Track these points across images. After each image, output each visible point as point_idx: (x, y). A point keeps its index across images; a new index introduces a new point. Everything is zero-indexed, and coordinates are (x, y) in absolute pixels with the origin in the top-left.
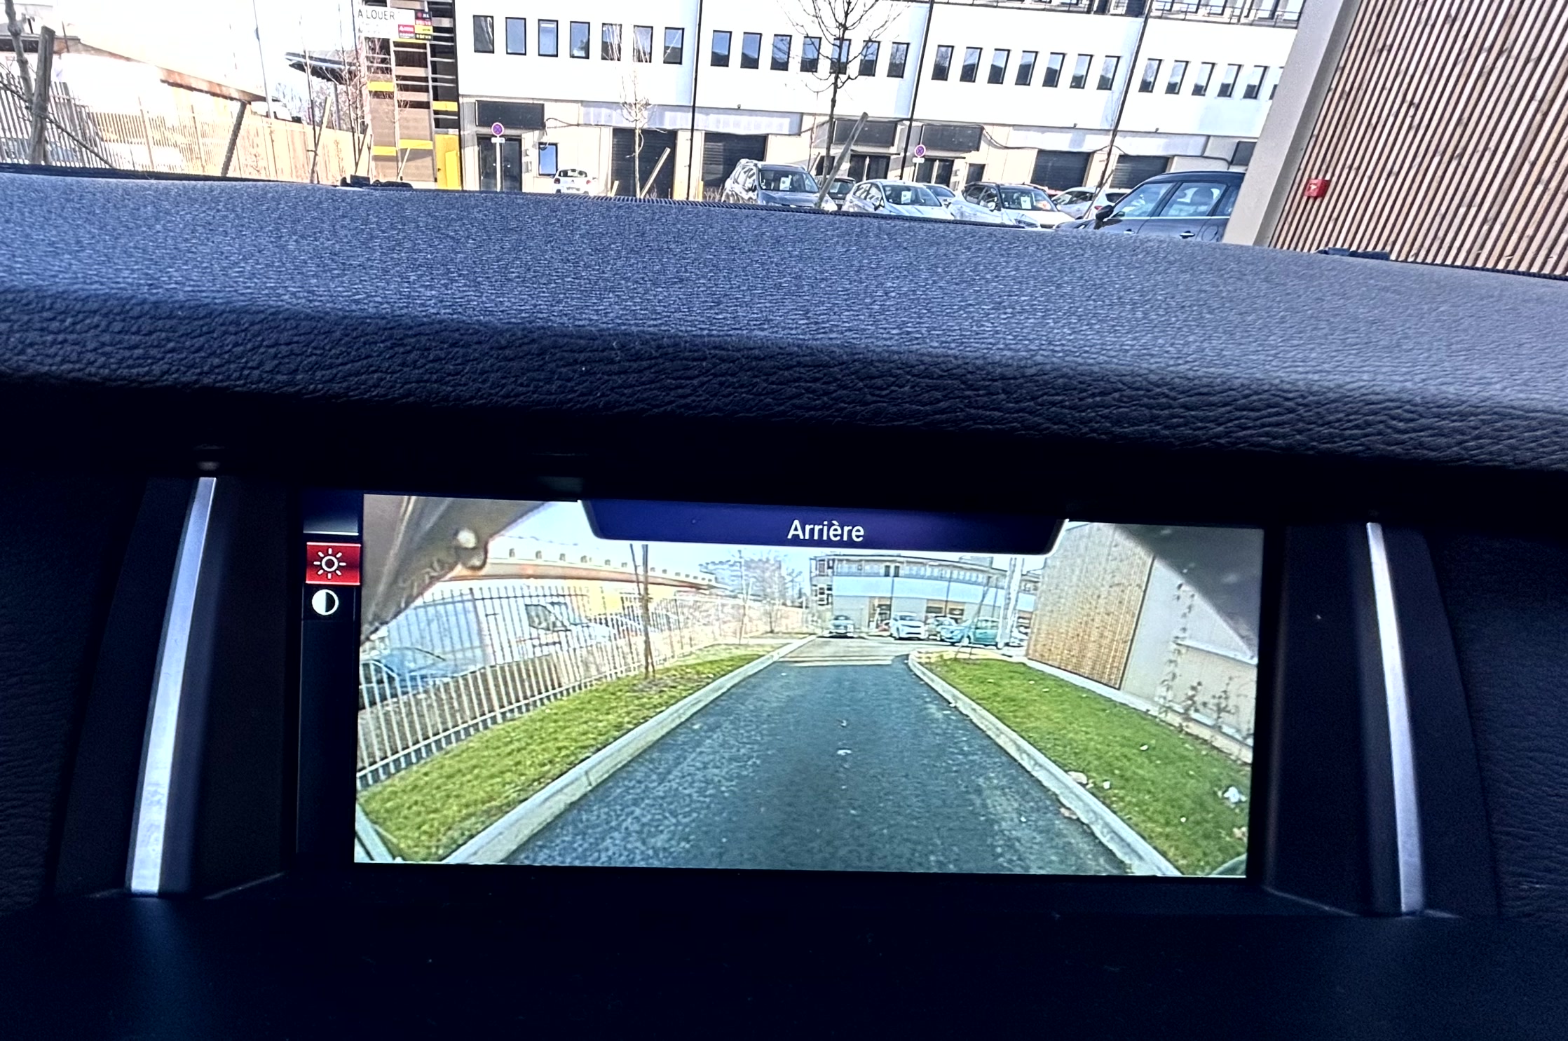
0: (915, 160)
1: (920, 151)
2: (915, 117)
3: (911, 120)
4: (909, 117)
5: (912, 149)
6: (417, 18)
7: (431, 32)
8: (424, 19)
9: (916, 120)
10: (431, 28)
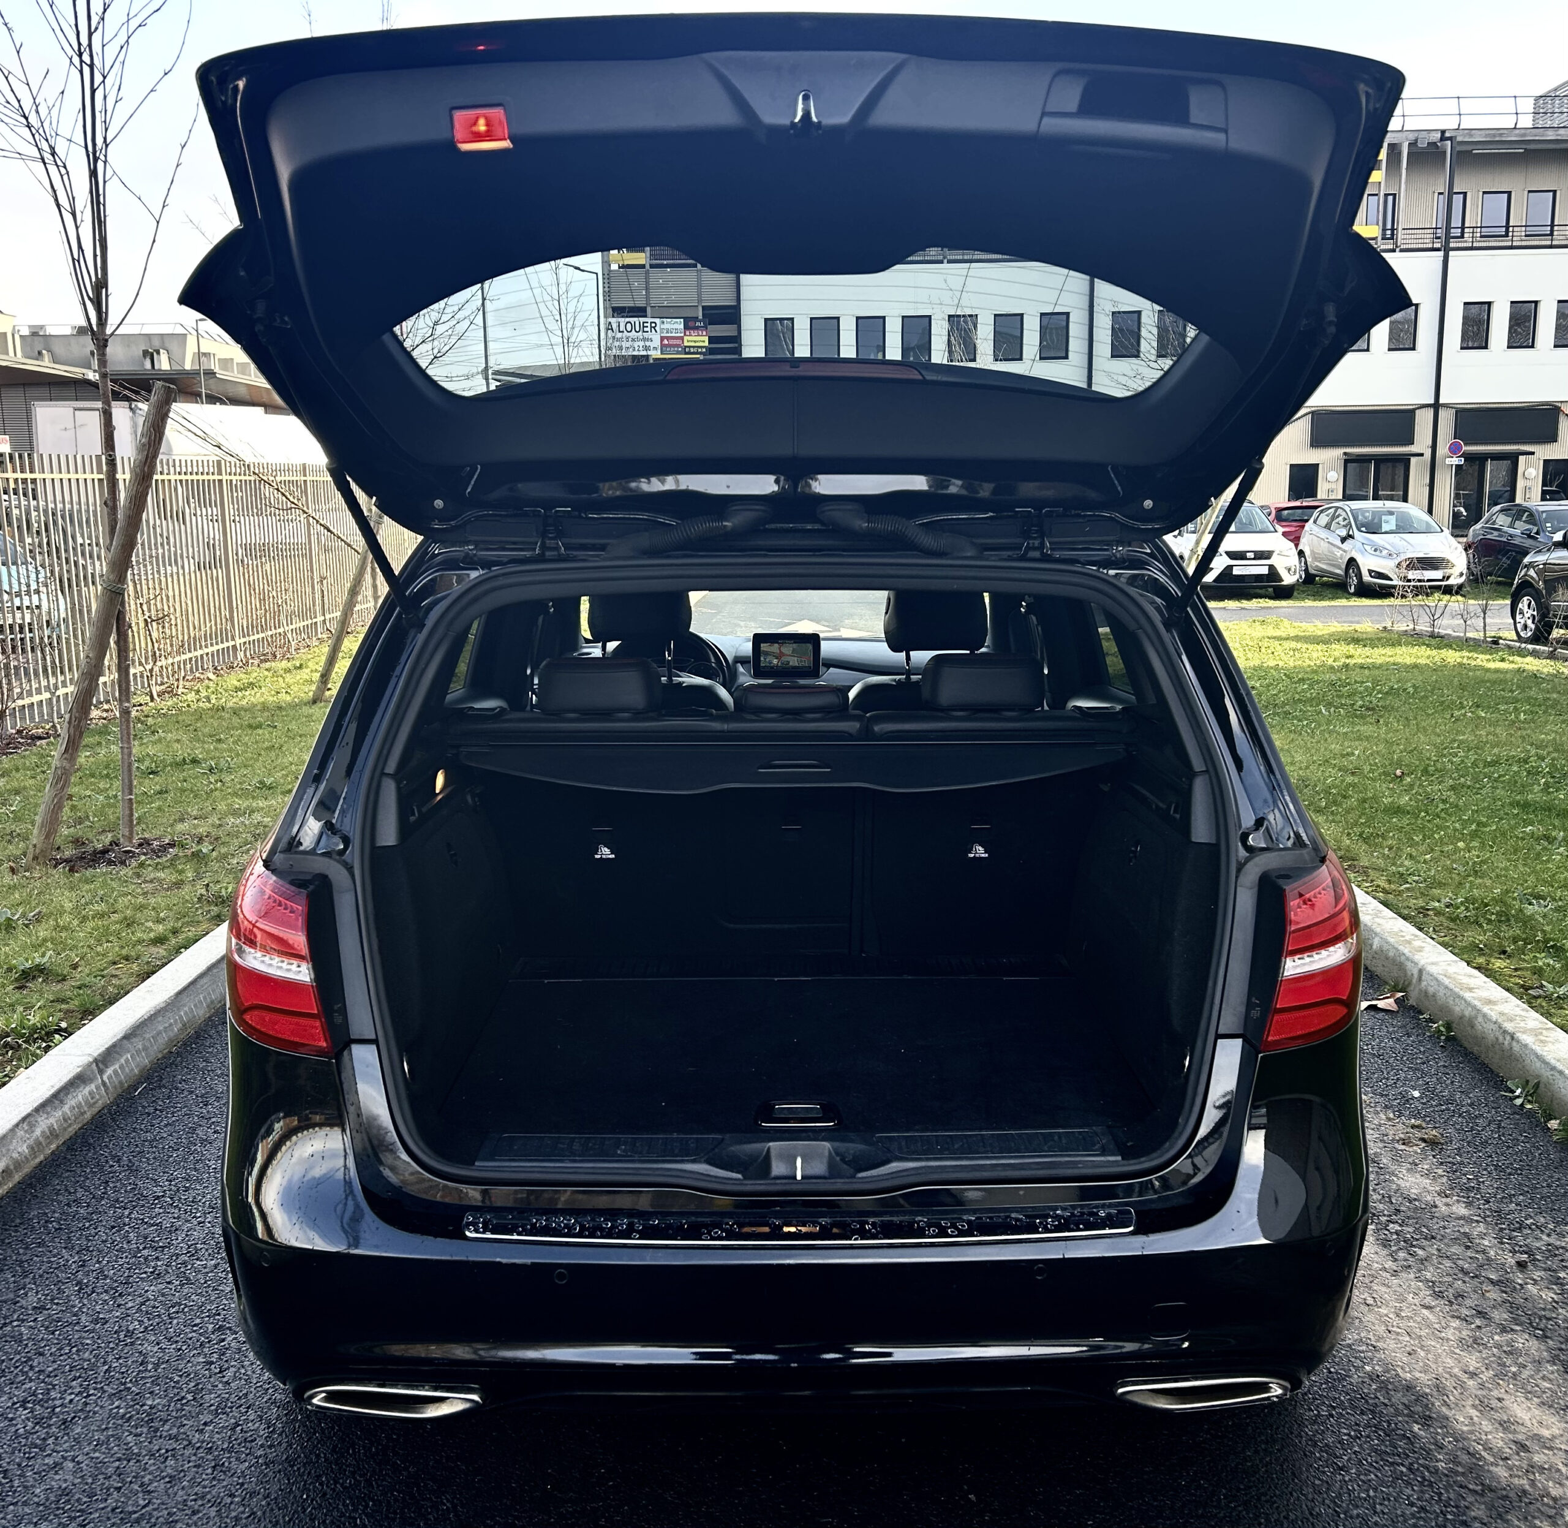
0: (1448, 461)
1: (1454, 450)
2: (1442, 401)
3: (1436, 406)
4: (1432, 401)
5: (1442, 449)
6: (686, 327)
7: (706, 344)
8: (697, 328)
9: (1447, 406)
10: (706, 339)
